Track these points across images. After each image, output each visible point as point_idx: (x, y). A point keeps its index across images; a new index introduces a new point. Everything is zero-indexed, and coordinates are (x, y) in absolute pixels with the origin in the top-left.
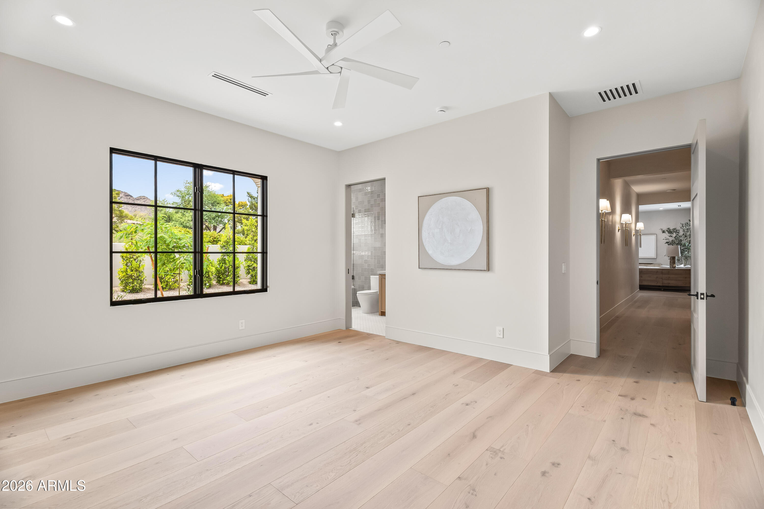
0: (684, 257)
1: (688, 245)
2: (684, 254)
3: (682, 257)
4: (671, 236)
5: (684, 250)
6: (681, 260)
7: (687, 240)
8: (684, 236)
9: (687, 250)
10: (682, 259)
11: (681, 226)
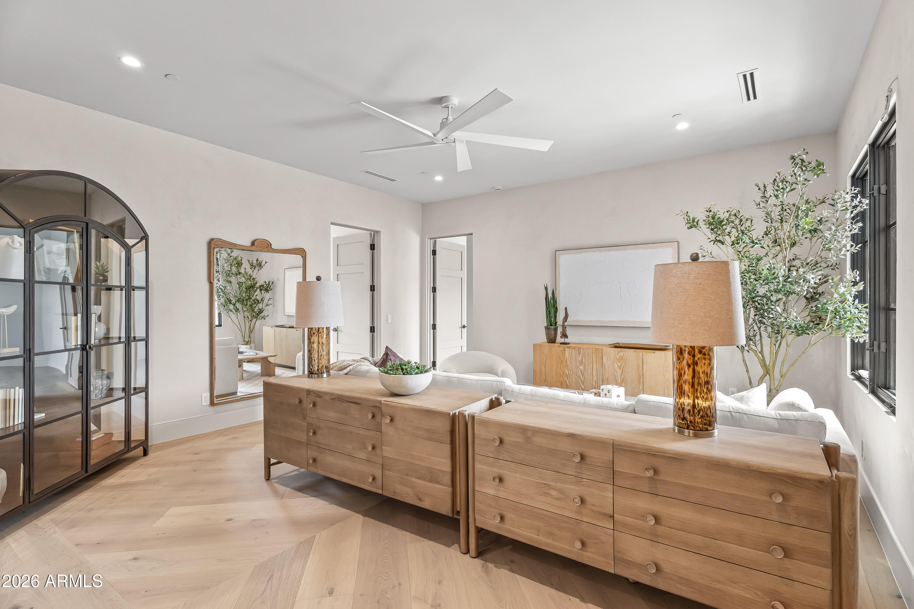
0: (769, 329)
1: (787, 278)
2: (771, 316)
3: (762, 328)
4: (719, 241)
5: (768, 299)
6: (758, 338)
7: (780, 257)
8: (767, 241)
9: (780, 296)
10: (763, 333)
11: (758, 200)
